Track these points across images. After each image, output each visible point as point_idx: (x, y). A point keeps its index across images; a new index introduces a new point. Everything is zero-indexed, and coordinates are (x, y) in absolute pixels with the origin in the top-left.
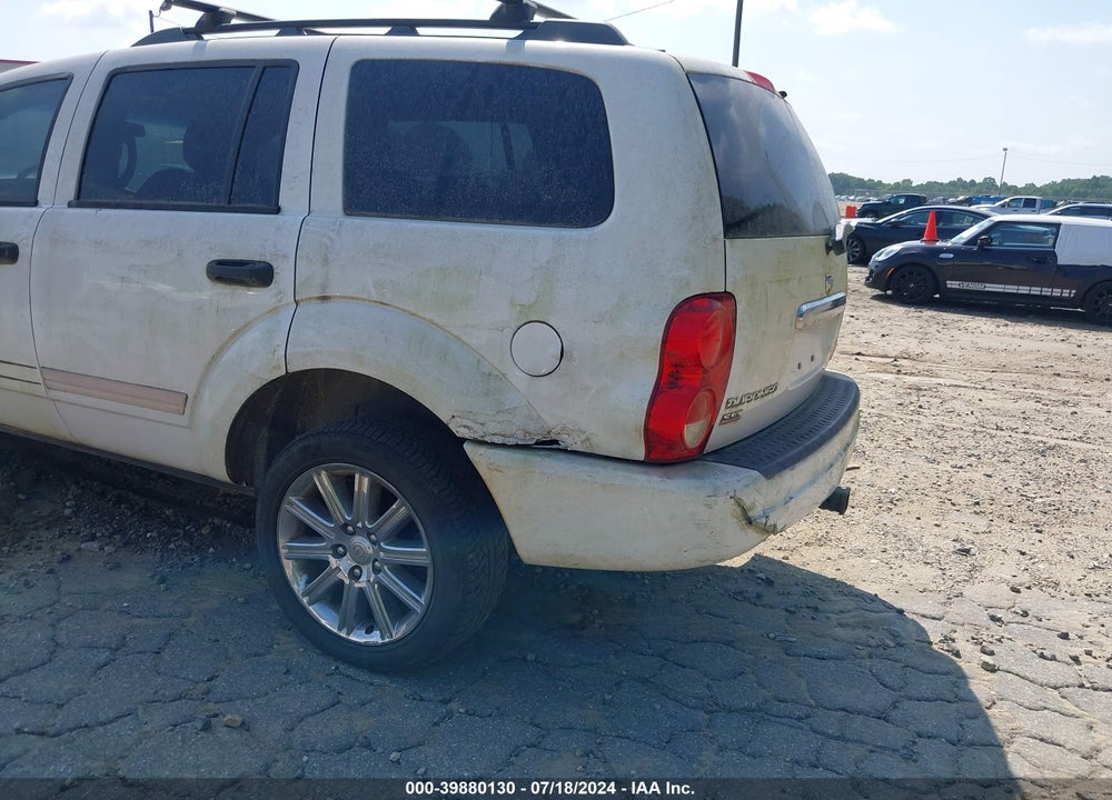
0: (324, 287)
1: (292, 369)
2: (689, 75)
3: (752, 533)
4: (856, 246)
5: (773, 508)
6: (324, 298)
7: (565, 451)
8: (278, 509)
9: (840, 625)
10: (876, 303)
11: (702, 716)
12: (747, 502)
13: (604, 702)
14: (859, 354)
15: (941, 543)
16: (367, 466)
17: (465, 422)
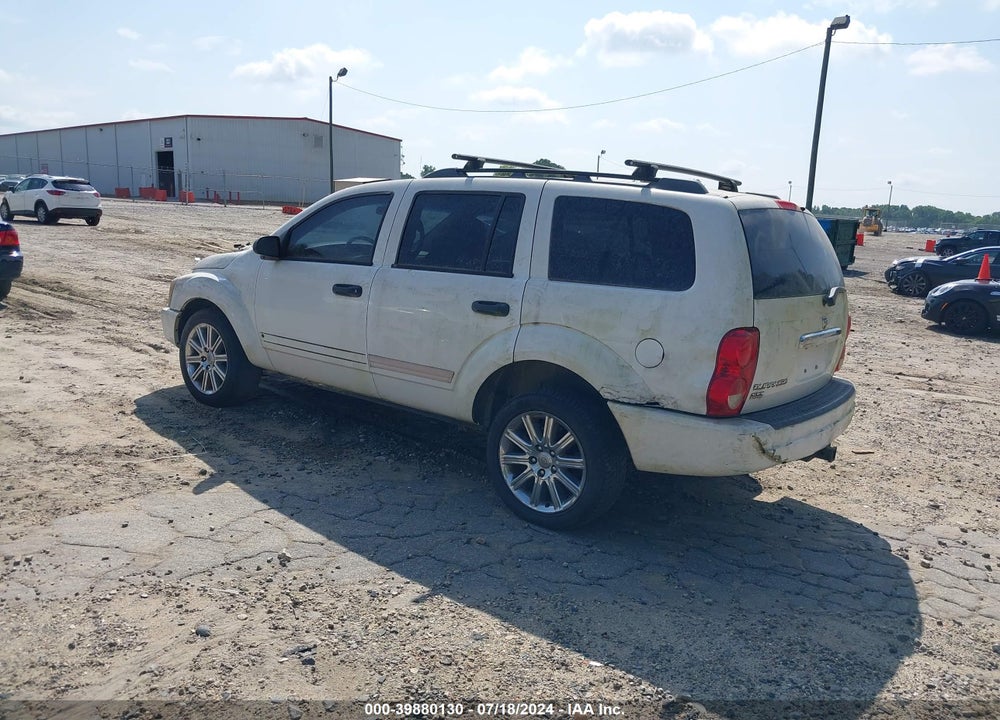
0: (537, 317)
1: (516, 360)
2: (740, 212)
3: (765, 460)
4: (923, 281)
5: (778, 446)
6: (536, 323)
7: (663, 408)
8: (501, 436)
9: (832, 537)
10: (930, 332)
11: (735, 568)
12: (763, 440)
13: (679, 556)
14: (900, 374)
15: (920, 501)
16: (552, 413)
17: (609, 391)
